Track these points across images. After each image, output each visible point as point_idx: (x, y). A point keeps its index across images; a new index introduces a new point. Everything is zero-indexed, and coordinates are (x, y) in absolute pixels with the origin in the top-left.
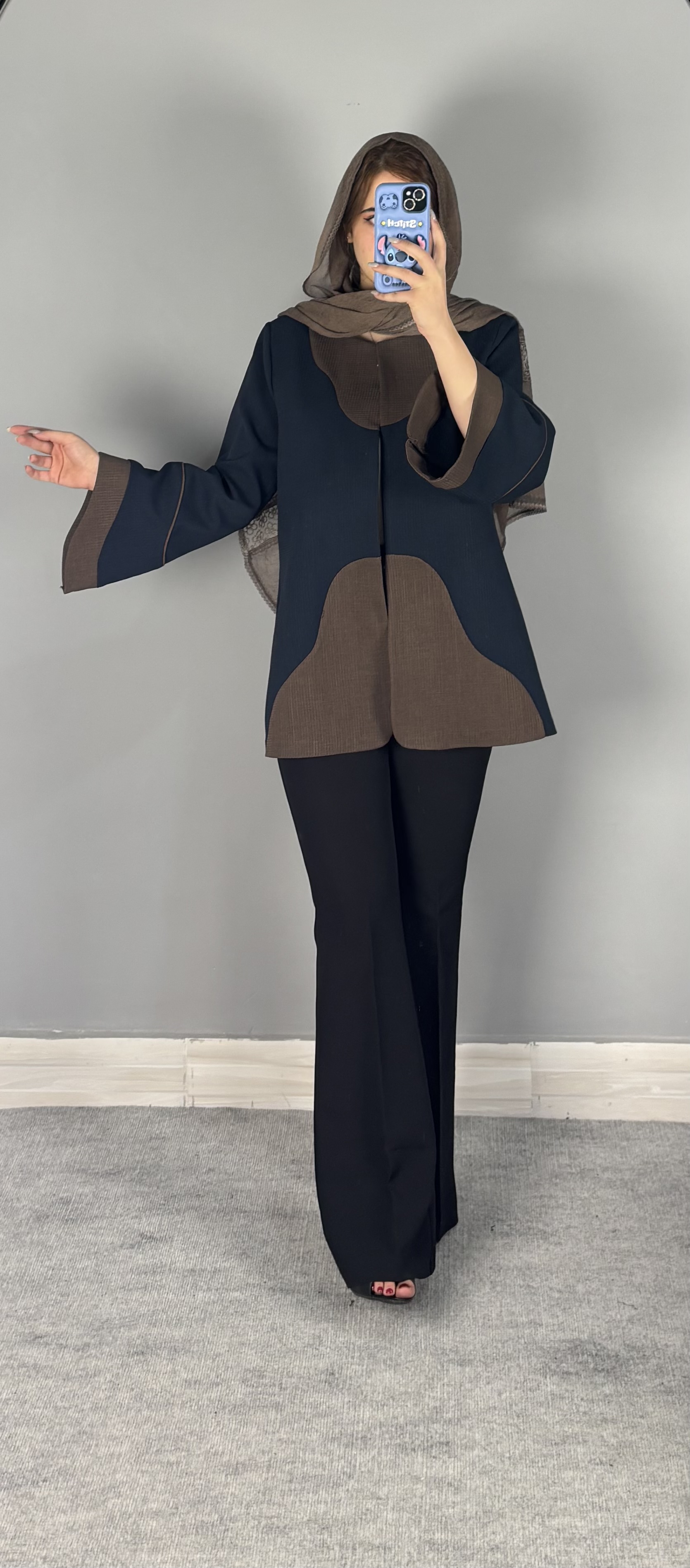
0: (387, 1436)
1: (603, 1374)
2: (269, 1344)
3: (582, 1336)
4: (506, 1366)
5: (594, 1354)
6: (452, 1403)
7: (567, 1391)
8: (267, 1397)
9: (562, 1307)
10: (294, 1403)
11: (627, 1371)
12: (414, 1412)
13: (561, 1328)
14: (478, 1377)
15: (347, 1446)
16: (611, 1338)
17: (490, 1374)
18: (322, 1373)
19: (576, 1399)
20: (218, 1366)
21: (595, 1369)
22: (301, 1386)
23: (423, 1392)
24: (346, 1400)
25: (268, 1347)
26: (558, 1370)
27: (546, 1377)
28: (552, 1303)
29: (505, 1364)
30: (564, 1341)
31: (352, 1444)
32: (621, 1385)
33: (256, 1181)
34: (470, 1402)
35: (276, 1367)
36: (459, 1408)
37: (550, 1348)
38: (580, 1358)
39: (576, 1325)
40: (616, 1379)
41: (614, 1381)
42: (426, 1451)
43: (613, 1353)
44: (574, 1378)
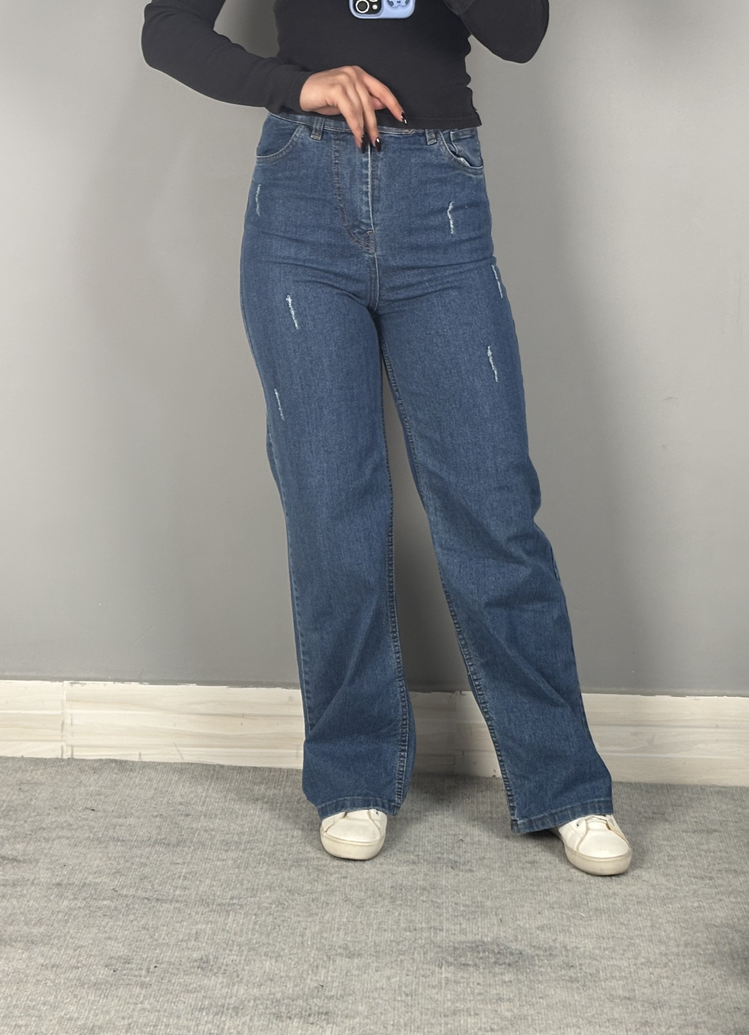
0: (261, 1007)
1: (504, 966)
2: (139, 939)
3: (485, 939)
4: (399, 959)
5: (496, 951)
6: (336, 984)
7: (462, 977)
8: (132, 978)
9: (467, 917)
10: (162, 983)
11: (529, 965)
12: (293, 990)
13: (463, 932)
14: (367, 966)
15: (217, 1014)
16: (516, 940)
17: (379, 965)
18: (196, 961)
19: (471, 985)
20: (80, 955)
21: (495, 963)
22: (170, 970)
23: (305, 976)
24: (219, 981)
25: (137, 942)
26: (456, 962)
27: (441, 968)
28: (456, 914)
29: (398, 957)
30: (464, 942)
31: (222, 1013)
32: (523, 975)
33: (139, 818)
34: (356, 984)
35: (145, 956)
36: (343, 988)
37: (449, 947)
38: (481, 955)
39: (480, 930)
40: (517, 970)
41: (515, 971)
42: (303, 1019)
43: (517, 952)
44: (471, 969)
